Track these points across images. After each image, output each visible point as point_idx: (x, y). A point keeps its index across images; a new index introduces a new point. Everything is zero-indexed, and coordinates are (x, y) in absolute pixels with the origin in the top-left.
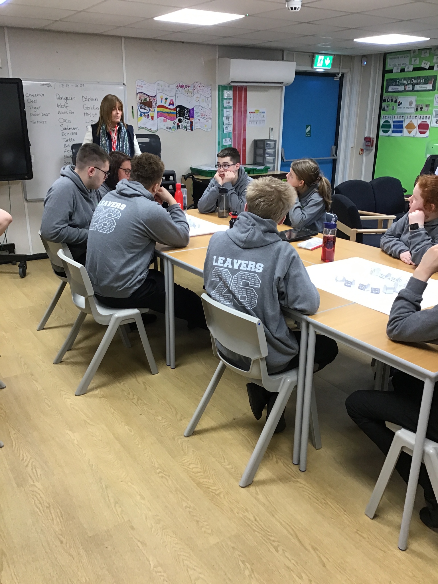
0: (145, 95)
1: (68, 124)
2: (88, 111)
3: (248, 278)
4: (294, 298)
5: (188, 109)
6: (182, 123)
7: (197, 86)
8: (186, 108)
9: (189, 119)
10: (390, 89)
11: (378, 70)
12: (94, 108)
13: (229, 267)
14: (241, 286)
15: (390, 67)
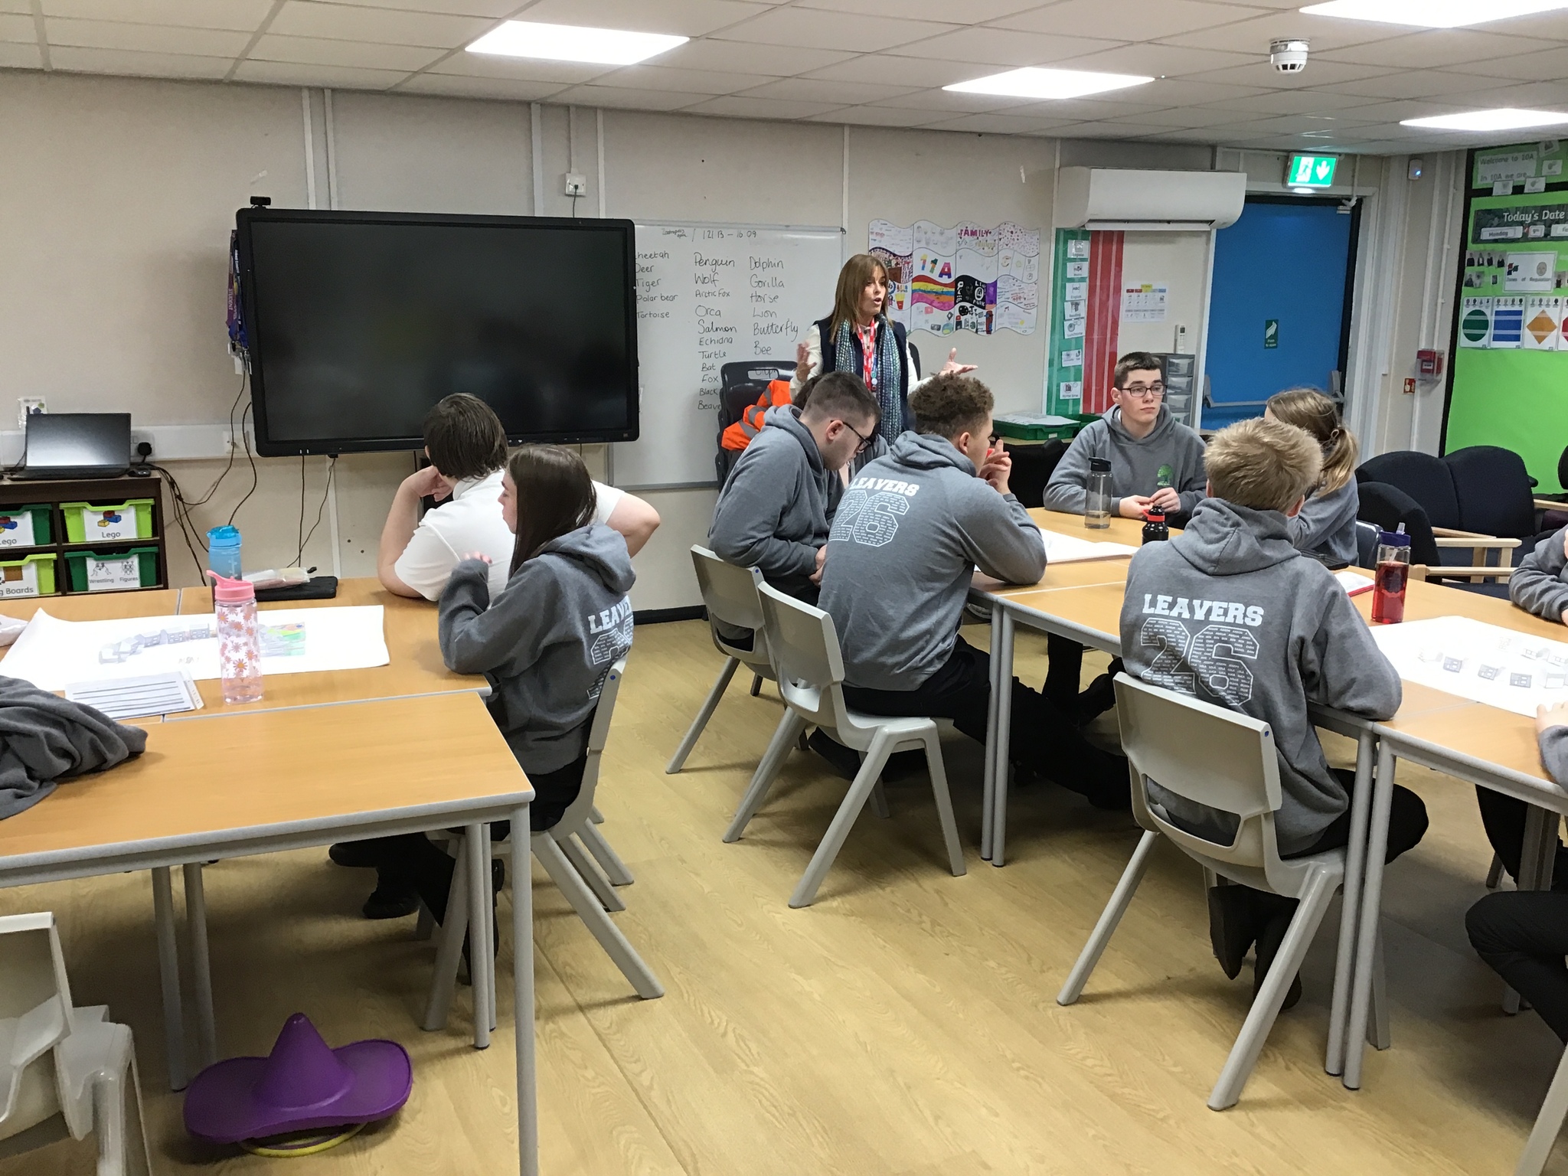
0: (888, 254)
1: (715, 319)
2: (761, 292)
3: (1230, 638)
4: (1343, 683)
5: (983, 283)
6: (968, 316)
7: (1006, 231)
8: (978, 283)
9: (984, 308)
10: (1486, 234)
11: (1451, 189)
12: (774, 284)
13: (1183, 616)
14: (1213, 657)
15: (1485, 182)
